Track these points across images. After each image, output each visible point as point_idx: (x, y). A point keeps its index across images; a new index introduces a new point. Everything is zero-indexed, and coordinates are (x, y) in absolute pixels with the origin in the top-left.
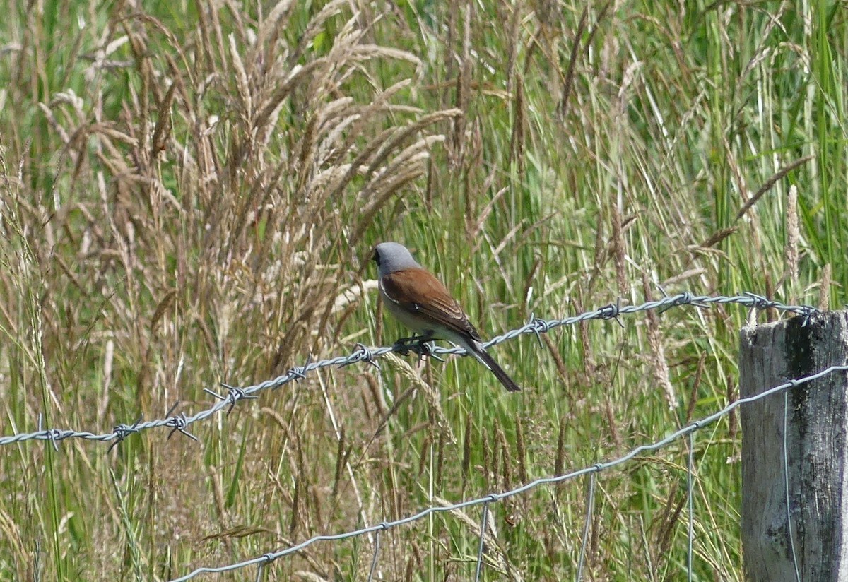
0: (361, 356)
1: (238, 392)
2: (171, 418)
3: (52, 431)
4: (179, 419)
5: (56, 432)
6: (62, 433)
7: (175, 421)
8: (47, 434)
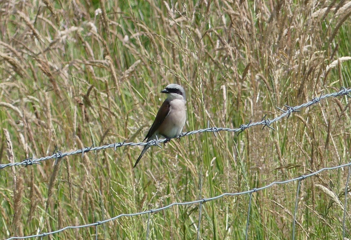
0: (343, 92)
1: (292, 109)
2: (264, 121)
3: (213, 128)
4: (267, 121)
5: (215, 128)
6: (218, 129)
7: (266, 122)
8: (211, 129)
